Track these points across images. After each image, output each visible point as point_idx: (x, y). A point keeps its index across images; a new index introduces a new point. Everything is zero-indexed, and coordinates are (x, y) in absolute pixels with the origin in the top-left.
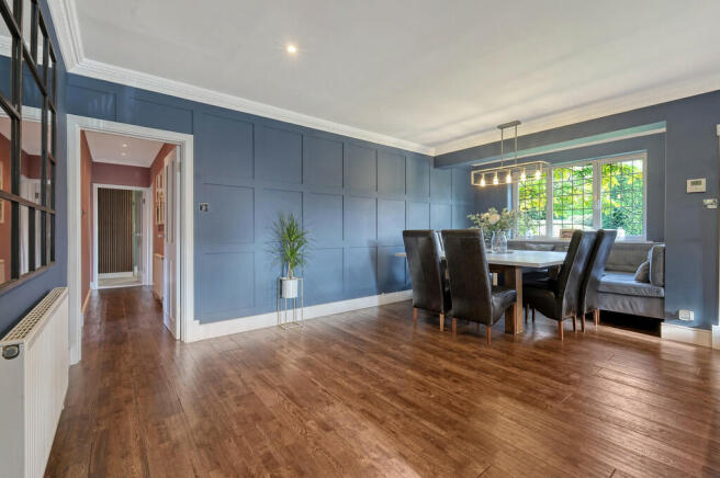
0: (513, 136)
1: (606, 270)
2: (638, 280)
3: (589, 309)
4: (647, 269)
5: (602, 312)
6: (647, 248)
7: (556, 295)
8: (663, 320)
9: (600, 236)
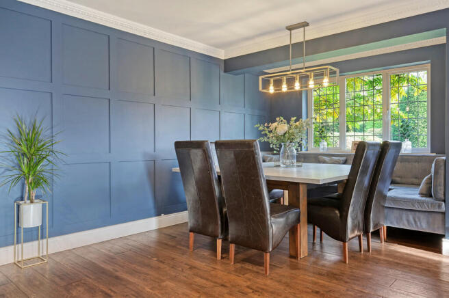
0: (301, 39)
1: (393, 182)
2: (422, 194)
3: (376, 226)
4: (429, 183)
5: (388, 227)
6: (430, 160)
7: (340, 212)
8: (443, 236)
9: (385, 147)
